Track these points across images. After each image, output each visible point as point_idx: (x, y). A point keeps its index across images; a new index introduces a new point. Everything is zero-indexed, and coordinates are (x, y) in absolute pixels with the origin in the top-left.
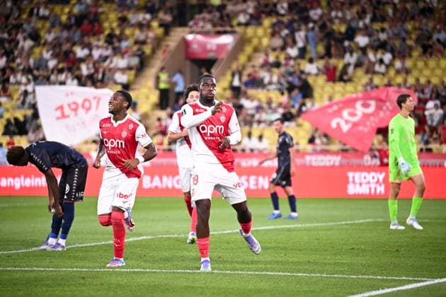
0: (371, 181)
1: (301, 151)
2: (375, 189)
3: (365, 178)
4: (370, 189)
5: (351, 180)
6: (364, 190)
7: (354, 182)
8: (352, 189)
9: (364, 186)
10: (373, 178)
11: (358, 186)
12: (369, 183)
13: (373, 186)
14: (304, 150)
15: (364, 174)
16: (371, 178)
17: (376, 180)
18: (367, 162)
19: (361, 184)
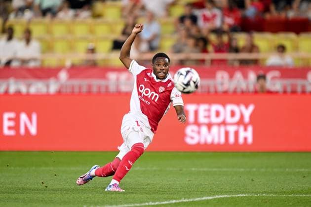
0: (229, 119)
1: (101, 64)
2: (237, 134)
3: (218, 114)
4: (227, 134)
5: (191, 118)
6: (215, 136)
7: (197, 123)
8: (193, 136)
9: (215, 129)
10: (233, 114)
11: (204, 129)
12: (224, 123)
13: (232, 129)
14: (104, 60)
15: (215, 108)
16: (229, 114)
17: (237, 118)
18: (222, 84)
19: (210, 126)
